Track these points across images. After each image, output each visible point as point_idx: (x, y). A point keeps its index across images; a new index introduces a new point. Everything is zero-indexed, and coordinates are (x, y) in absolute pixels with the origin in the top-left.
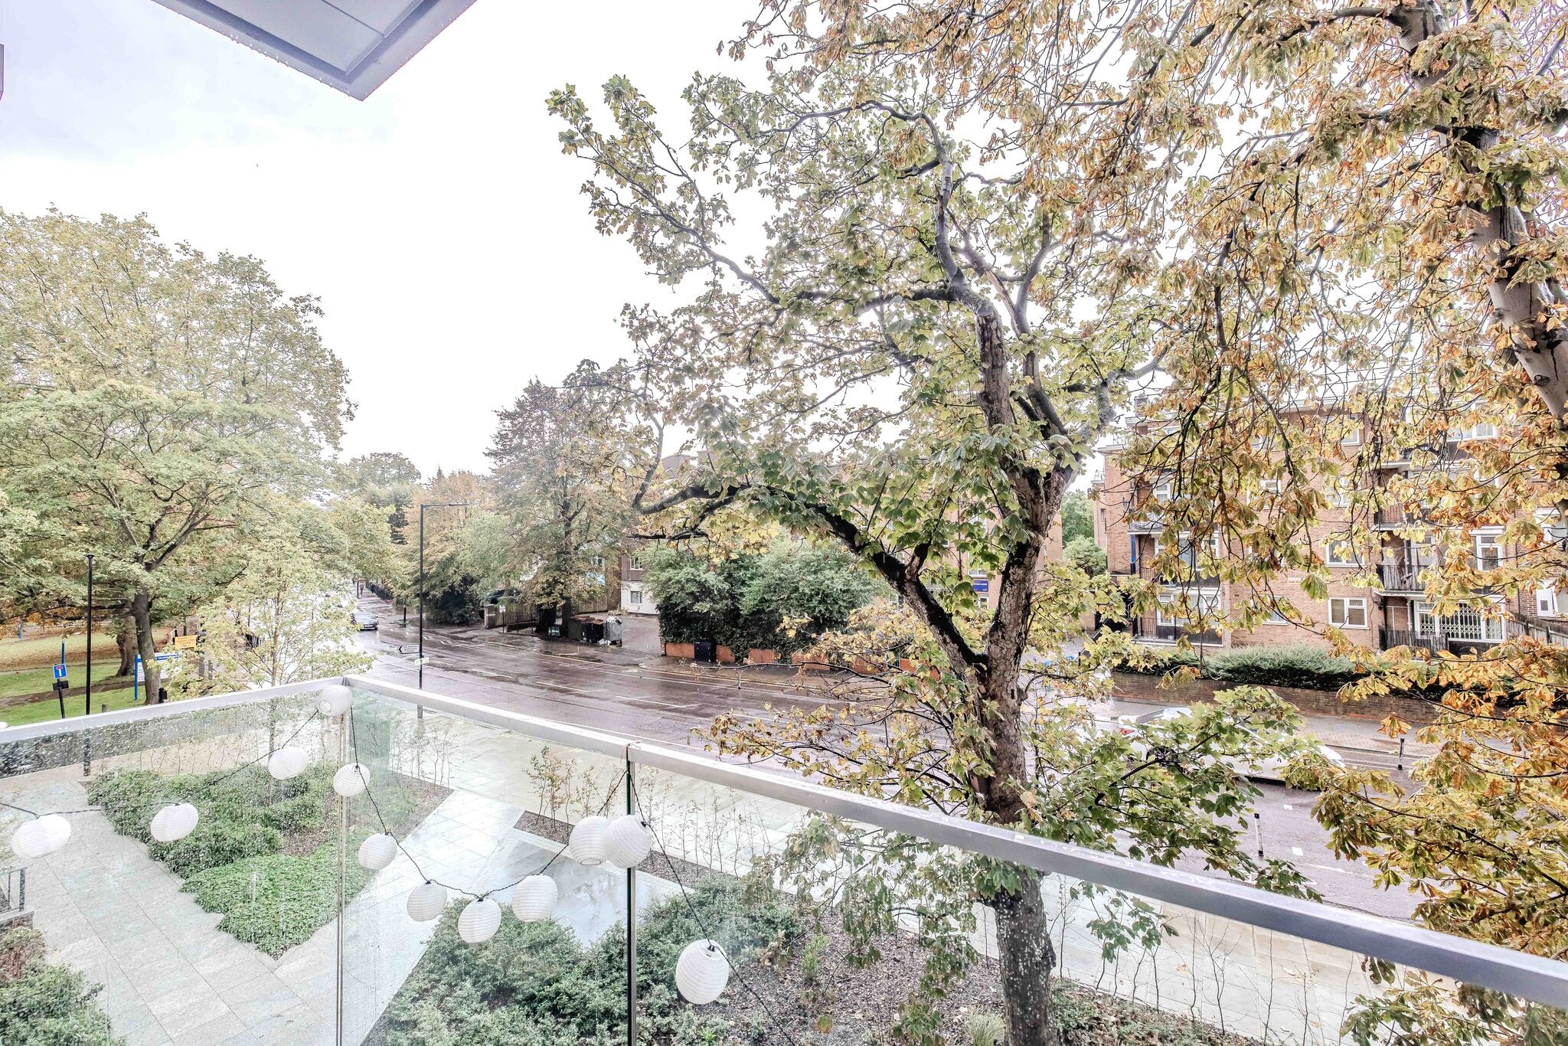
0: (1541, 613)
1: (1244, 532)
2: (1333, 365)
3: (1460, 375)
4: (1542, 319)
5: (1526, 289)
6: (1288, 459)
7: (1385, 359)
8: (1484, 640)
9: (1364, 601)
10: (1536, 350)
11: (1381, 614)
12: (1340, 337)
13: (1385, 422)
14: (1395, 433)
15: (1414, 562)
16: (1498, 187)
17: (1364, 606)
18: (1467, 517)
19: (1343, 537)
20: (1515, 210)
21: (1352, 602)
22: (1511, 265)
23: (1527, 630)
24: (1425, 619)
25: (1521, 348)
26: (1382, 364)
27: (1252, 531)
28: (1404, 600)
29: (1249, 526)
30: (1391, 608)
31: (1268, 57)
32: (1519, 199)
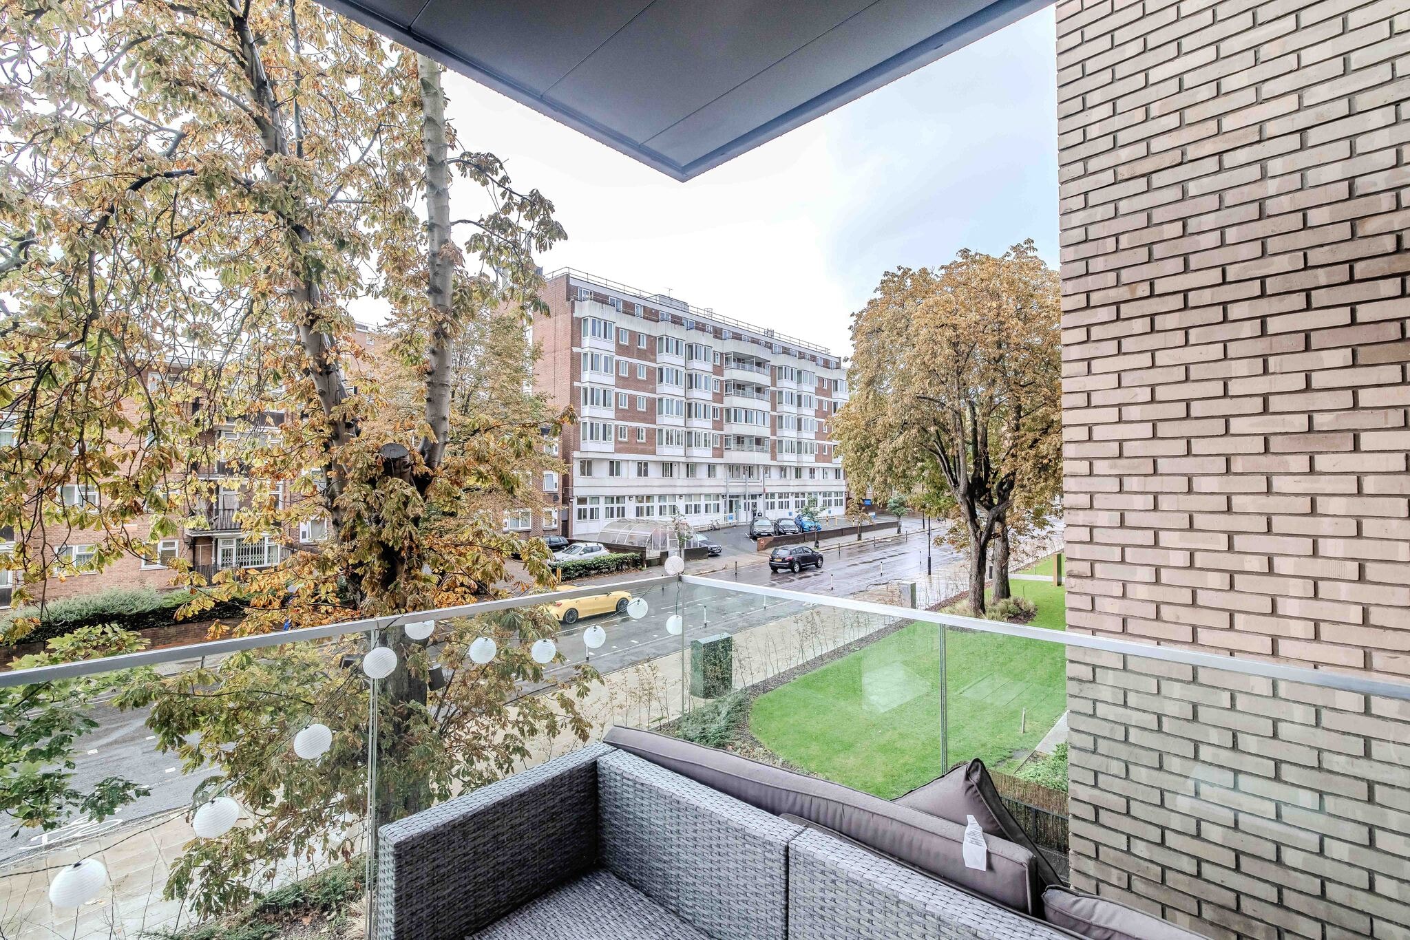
0: (302, 541)
1: (102, 480)
2: (182, 340)
3: (280, 378)
4: (325, 356)
5: (318, 336)
6: (153, 420)
7: (222, 344)
8: (266, 564)
9: (177, 542)
10: (321, 374)
11: (191, 552)
12: (189, 317)
13: (218, 394)
14: (225, 404)
15: (221, 507)
16: (309, 269)
17: (176, 547)
18: (273, 473)
19: (178, 486)
20: (317, 287)
21: (165, 545)
22: (313, 319)
23: (293, 552)
24: (227, 553)
25: (314, 371)
26: (219, 348)
27: (110, 479)
28: (209, 539)
29: (107, 475)
30: (200, 546)
31: (165, 89)
32: (319, 281)
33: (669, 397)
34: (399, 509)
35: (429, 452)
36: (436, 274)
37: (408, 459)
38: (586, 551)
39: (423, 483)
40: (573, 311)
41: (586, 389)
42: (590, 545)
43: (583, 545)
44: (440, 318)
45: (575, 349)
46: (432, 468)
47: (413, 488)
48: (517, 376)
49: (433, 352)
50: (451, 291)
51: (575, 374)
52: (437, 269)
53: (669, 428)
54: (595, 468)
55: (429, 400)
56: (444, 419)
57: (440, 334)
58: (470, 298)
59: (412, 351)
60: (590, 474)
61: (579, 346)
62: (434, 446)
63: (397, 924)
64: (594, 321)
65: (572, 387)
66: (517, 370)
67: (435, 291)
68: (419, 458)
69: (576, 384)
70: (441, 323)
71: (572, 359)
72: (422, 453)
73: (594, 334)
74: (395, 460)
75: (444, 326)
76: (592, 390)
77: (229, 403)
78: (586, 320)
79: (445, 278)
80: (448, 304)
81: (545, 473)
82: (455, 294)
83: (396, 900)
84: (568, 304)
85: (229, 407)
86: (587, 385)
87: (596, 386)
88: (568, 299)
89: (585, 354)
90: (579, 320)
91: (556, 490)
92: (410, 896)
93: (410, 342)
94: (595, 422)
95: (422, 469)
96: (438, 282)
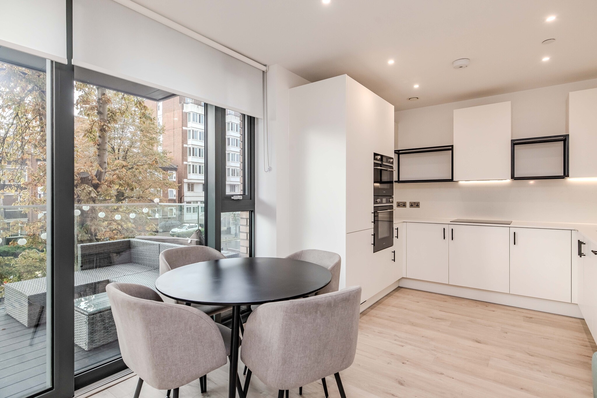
13: (3, 151)
14: (7, 156)
33: (233, 153)
34: (87, 195)
35: (99, 175)
36: (100, 107)
37: (90, 178)
38: (190, 227)
39: (96, 187)
40: (183, 109)
41: (190, 148)
42: (191, 224)
43: (188, 225)
44: (102, 124)
45: (184, 128)
46: (100, 182)
47: (92, 188)
48: (152, 141)
49: (100, 137)
50: (107, 113)
51: (184, 140)
52: (101, 105)
53: (233, 168)
54: (196, 188)
55: (98, 155)
56: (105, 163)
57: (102, 130)
58: (115, 115)
59: (92, 136)
60: (192, 190)
61: (186, 126)
62: (101, 173)
63: (82, 261)
64: (194, 114)
65: (183, 147)
66: (152, 139)
67: (100, 113)
68: (94, 177)
69: (185, 145)
70: (103, 126)
71: (183, 133)
72: (96, 176)
73: (194, 120)
74: (84, 178)
75: (104, 127)
76: (193, 148)
77: (9, 155)
78: (189, 114)
79: (104, 109)
80: (106, 118)
81: (169, 189)
82: (109, 114)
83: (81, 256)
84: (180, 105)
85: (9, 157)
86: (190, 146)
87: (195, 147)
88: (180, 103)
89: (190, 131)
90: (186, 113)
91: (175, 198)
92: (84, 256)
93: (91, 133)
94: (195, 164)
95: (96, 181)
96: (101, 110)
